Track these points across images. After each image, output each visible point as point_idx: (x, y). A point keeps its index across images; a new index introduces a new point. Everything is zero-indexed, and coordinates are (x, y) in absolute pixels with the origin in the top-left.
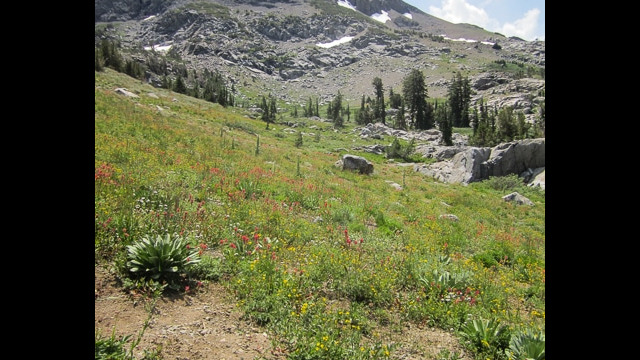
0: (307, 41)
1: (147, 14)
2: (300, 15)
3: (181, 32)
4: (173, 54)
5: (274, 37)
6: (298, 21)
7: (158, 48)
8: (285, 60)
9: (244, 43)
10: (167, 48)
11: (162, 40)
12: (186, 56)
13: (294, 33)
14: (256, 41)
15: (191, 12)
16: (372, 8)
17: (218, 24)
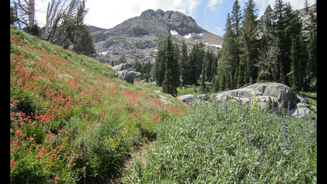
0: (151, 49)
1: (100, 41)
2: (150, 40)
3: (111, 48)
4: (107, 56)
5: (140, 48)
6: (149, 42)
7: (103, 53)
8: (142, 56)
9: (130, 51)
10: (106, 53)
11: (105, 50)
12: (111, 56)
13: (147, 46)
14: (134, 50)
15: (114, 41)
16: (184, 33)
17: (122, 45)
